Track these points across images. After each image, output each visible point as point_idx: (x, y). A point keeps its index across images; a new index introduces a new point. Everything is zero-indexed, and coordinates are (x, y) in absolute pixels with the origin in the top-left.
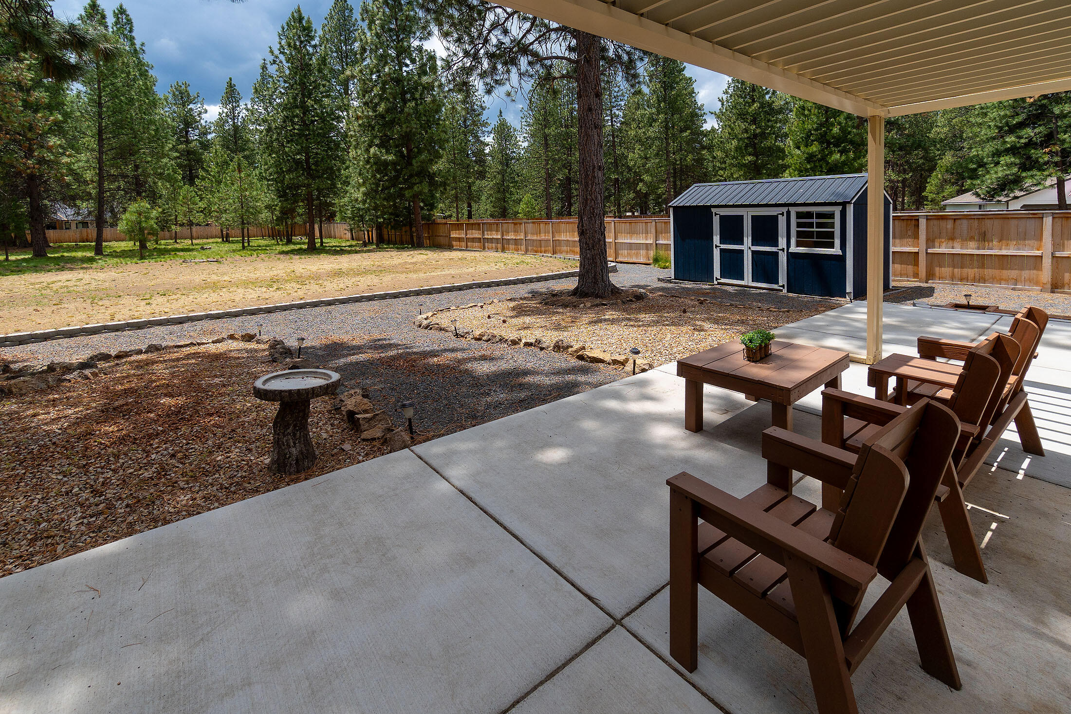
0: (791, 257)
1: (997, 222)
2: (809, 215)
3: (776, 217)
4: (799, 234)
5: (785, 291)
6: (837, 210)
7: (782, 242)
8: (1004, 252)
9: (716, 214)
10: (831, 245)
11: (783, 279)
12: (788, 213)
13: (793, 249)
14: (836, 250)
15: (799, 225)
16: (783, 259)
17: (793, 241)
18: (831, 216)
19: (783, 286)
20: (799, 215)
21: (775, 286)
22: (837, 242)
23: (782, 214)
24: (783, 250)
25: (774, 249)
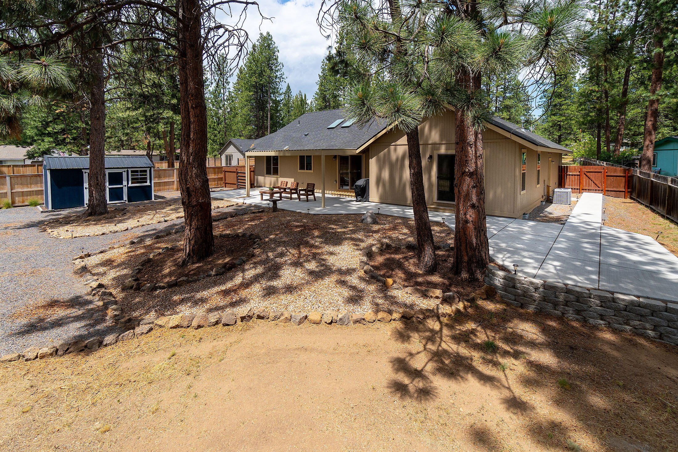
0: (129, 188)
1: (163, 172)
2: (137, 171)
3: (122, 173)
4: (132, 179)
5: (127, 202)
6: (148, 170)
7: (125, 183)
8: (165, 181)
9: (85, 173)
10: (146, 182)
11: (125, 197)
12: (128, 171)
13: (130, 185)
14: (148, 184)
15: (132, 175)
16: (125, 190)
17: (130, 182)
18: (146, 171)
19: (126, 201)
20: (132, 172)
21: (122, 201)
22: (148, 181)
23: (125, 171)
24: (125, 186)
25: (121, 186)
